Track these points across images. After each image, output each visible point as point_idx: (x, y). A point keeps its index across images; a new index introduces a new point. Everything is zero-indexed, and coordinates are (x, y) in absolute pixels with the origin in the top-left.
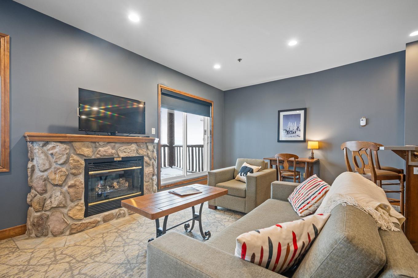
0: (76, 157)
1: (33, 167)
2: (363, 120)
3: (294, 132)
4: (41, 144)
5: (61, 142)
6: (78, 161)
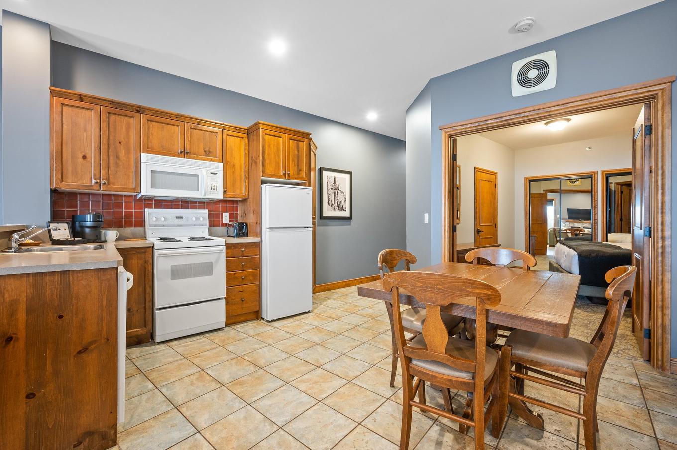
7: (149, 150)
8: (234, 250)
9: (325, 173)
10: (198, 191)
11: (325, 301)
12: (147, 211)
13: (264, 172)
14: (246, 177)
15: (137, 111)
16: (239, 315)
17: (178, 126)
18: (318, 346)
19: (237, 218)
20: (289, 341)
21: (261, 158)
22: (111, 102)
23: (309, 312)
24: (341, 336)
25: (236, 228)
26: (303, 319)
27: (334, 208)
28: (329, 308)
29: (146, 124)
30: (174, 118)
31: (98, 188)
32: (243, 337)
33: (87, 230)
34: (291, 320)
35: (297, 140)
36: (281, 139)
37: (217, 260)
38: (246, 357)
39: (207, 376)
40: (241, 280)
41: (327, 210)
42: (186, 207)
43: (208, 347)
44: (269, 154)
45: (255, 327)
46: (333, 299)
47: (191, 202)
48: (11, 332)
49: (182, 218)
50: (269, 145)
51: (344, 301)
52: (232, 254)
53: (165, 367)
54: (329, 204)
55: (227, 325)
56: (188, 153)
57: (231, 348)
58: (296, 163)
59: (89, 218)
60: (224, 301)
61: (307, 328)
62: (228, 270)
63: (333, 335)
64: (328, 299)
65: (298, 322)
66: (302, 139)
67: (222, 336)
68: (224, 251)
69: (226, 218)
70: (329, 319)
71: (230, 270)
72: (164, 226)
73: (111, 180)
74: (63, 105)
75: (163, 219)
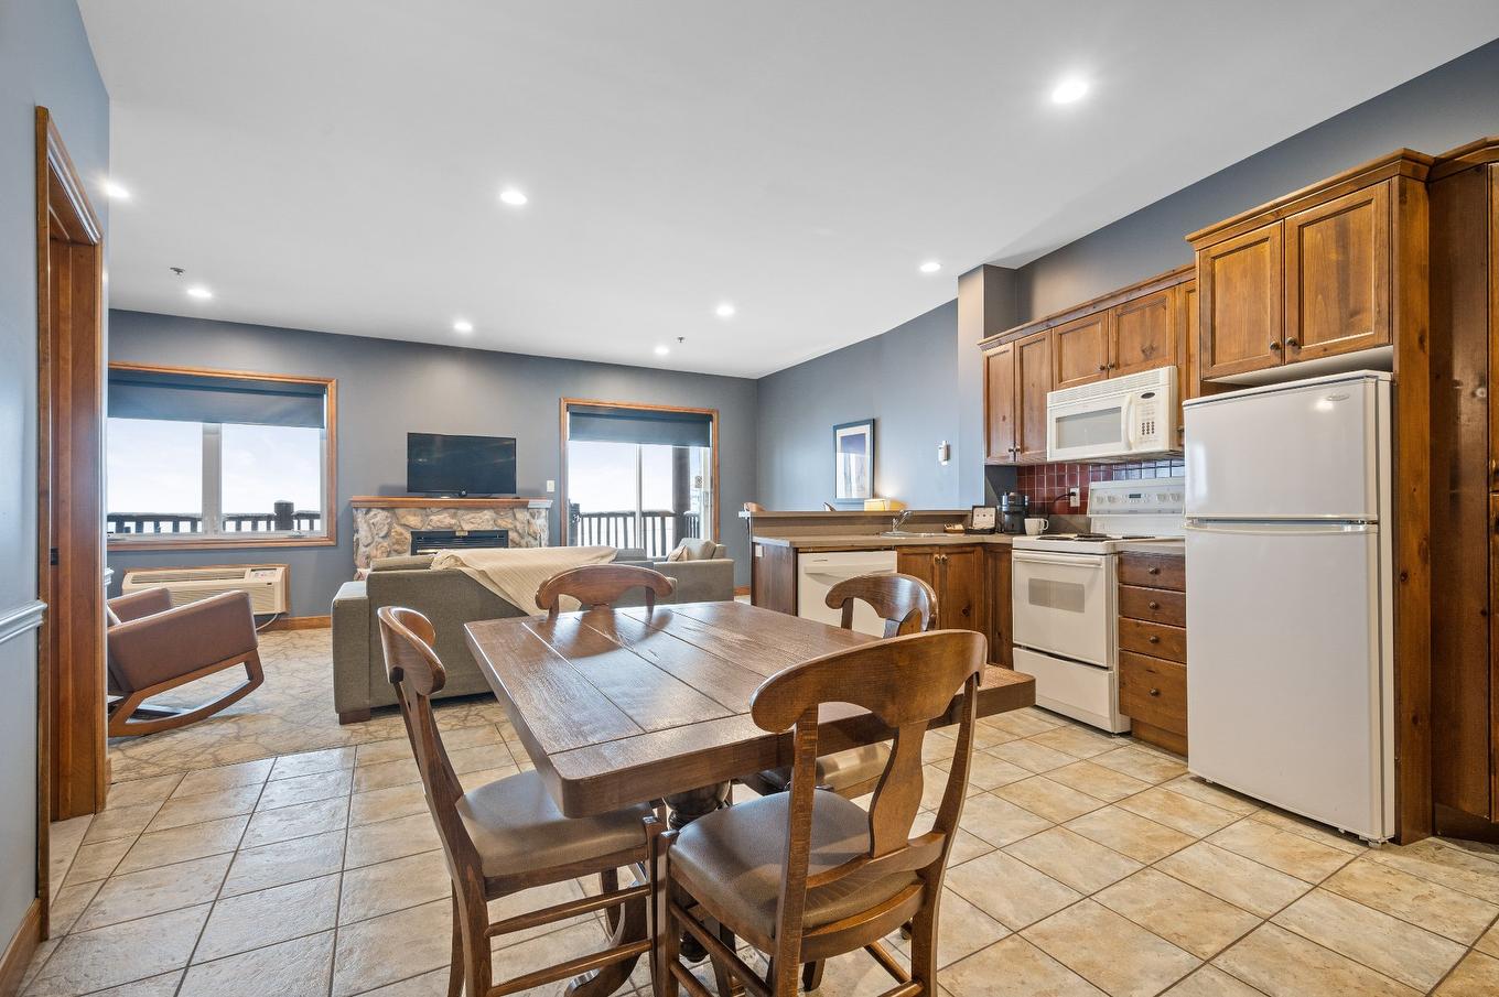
0: (399, 529)
1: (358, 539)
2: (941, 449)
4: (364, 510)
5: (383, 509)
6: (401, 534)
7: (1063, 383)
8: (1136, 568)
12: (1092, 485)
13: (1208, 364)
16: (1147, 724)
17: (1099, 321)
29: (1057, 343)
30: (1091, 311)
31: (1013, 459)
35: (1335, 216)
36: (1265, 247)
37: (1092, 583)
40: (1149, 642)
44: (1224, 311)
49: (1139, 496)
50: (1227, 281)
52: (1130, 578)
56: (1114, 366)
62: (1122, 611)
71: (1127, 613)
72: (1110, 513)
74: (989, 357)
75: (1107, 500)
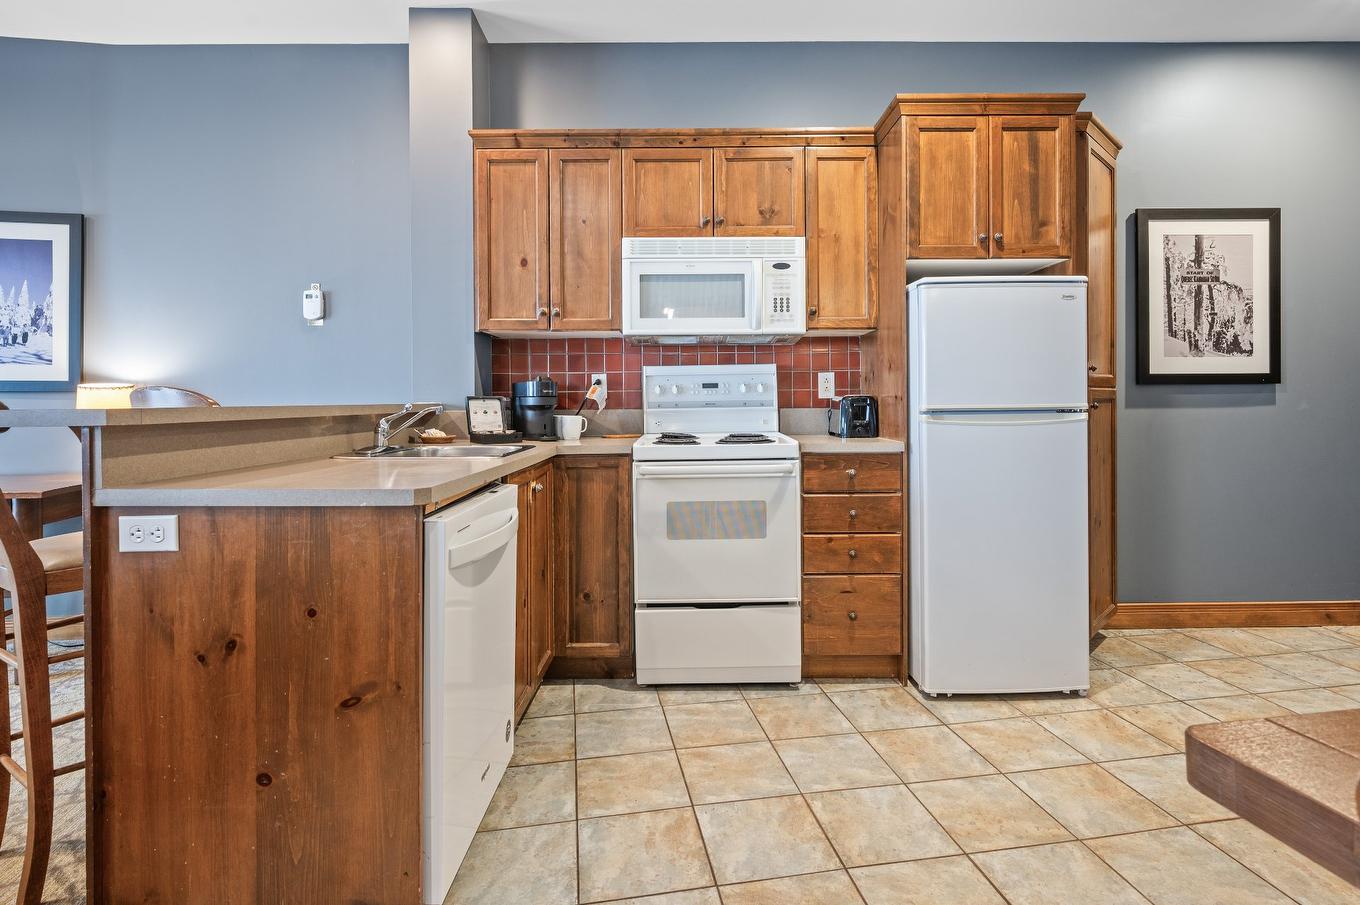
2: (311, 297)
3: (15, 337)
7: (639, 229)
8: (828, 472)
9: (1157, 230)
10: (743, 316)
11: (1148, 662)
12: (647, 370)
13: (915, 243)
14: (871, 268)
15: (615, 143)
16: (842, 656)
17: (698, 161)
18: (1076, 851)
19: (855, 385)
20: (971, 789)
21: (905, 204)
22: (567, 136)
23: (1075, 694)
24: (1189, 838)
25: (845, 413)
26: (1045, 714)
27: (1195, 346)
28: (1159, 698)
29: (631, 171)
30: (689, 144)
31: (546, 326)
32: (836, 730)
33: (530, 414)
34: (1004, 709)
35: (1030, 129)
36: (972, 137)
37: (779, 497)
38: (817, 806)
39: (694, 830)
40: (847, 558)
41: (1168, 353)
42: (728, 360)
43: (739, 734)
44: (931, 189)
45: (883, 701)
46: (1187, 664)
47: (742, 347)
48: (233, 631)
49: (715, 386)
50: (933, 160)
51: (1237, 679)
52: (820, 485)
53: (624, 759)
54: (1172, 333)
55: (807, 677)
56: (721, 222)
57: (791, 756)
58: (1027, 202)
59: (531, 387)
60: (798, 610)
61: (1054, 755)
62: (807, 527)
63: (1155, 820)
64: (1166, 657)
65: (1023, 725)
66: (1047, 121)
67: (786, 708)
68: (797, 473)
69: (827, 385)
70: (1151, 740)
71: (815, 528)
72: (677, 406)
73: (569, 305)
74: (491, 162)
75: (675, 390)
